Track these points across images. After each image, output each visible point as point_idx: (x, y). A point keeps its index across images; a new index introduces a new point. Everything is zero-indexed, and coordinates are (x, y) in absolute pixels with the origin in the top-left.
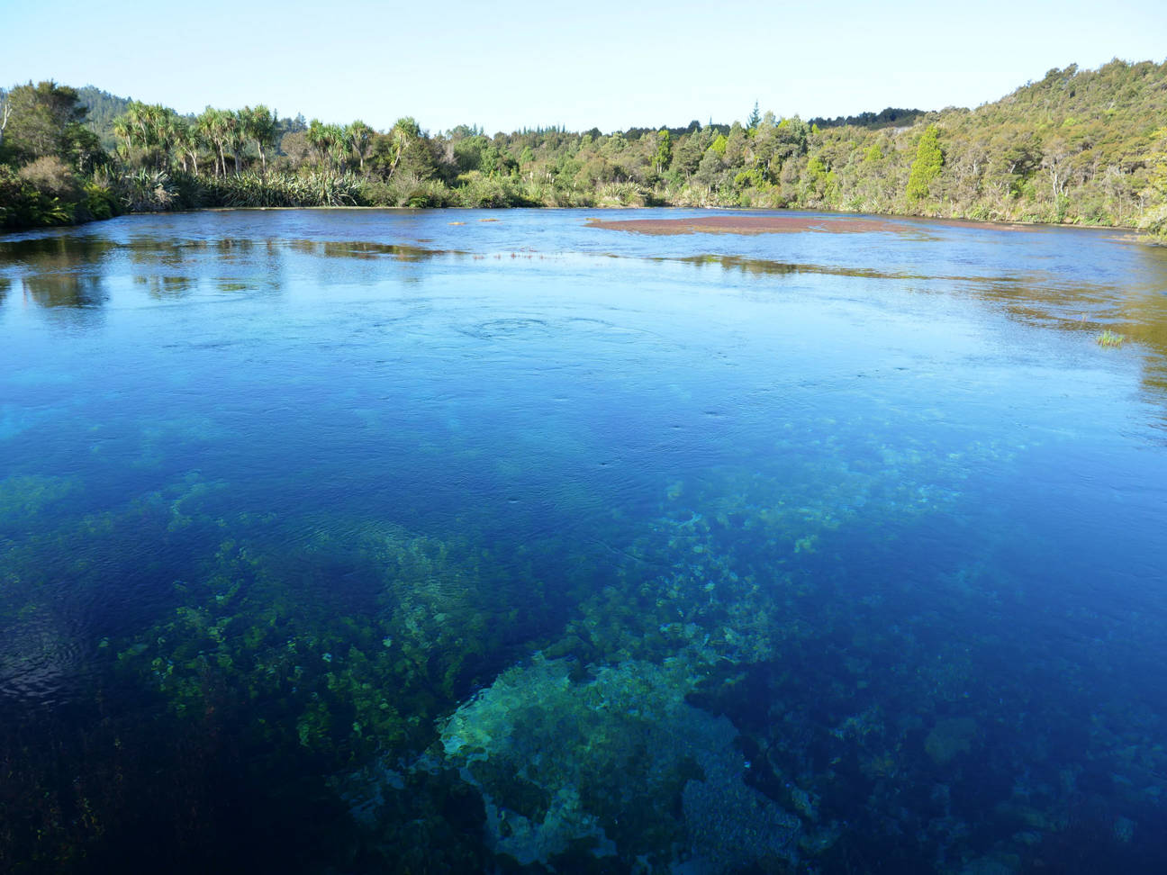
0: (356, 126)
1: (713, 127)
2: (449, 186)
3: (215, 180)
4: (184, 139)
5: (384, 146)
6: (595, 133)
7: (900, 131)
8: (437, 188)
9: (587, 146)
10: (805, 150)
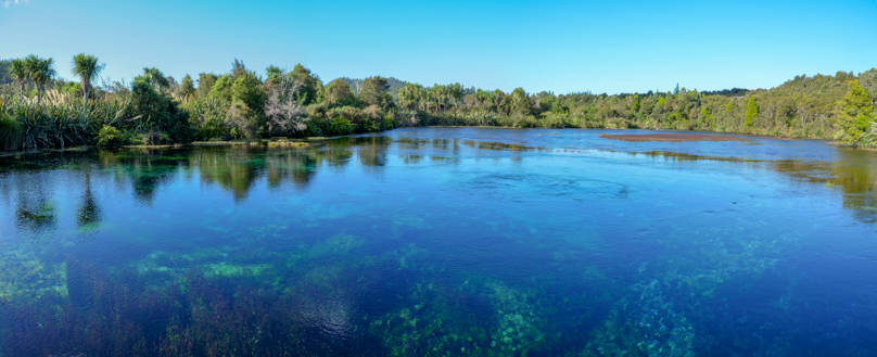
0: (497, 91)
1: (658, 94)
2: (537, 118)
3: (435, 114)
4: (425, 97)
5: (508, 100)
6: (605, 95)
7: (740, 98)
8: (531, 119)
9: (601, 102)
10: (700, 105)
